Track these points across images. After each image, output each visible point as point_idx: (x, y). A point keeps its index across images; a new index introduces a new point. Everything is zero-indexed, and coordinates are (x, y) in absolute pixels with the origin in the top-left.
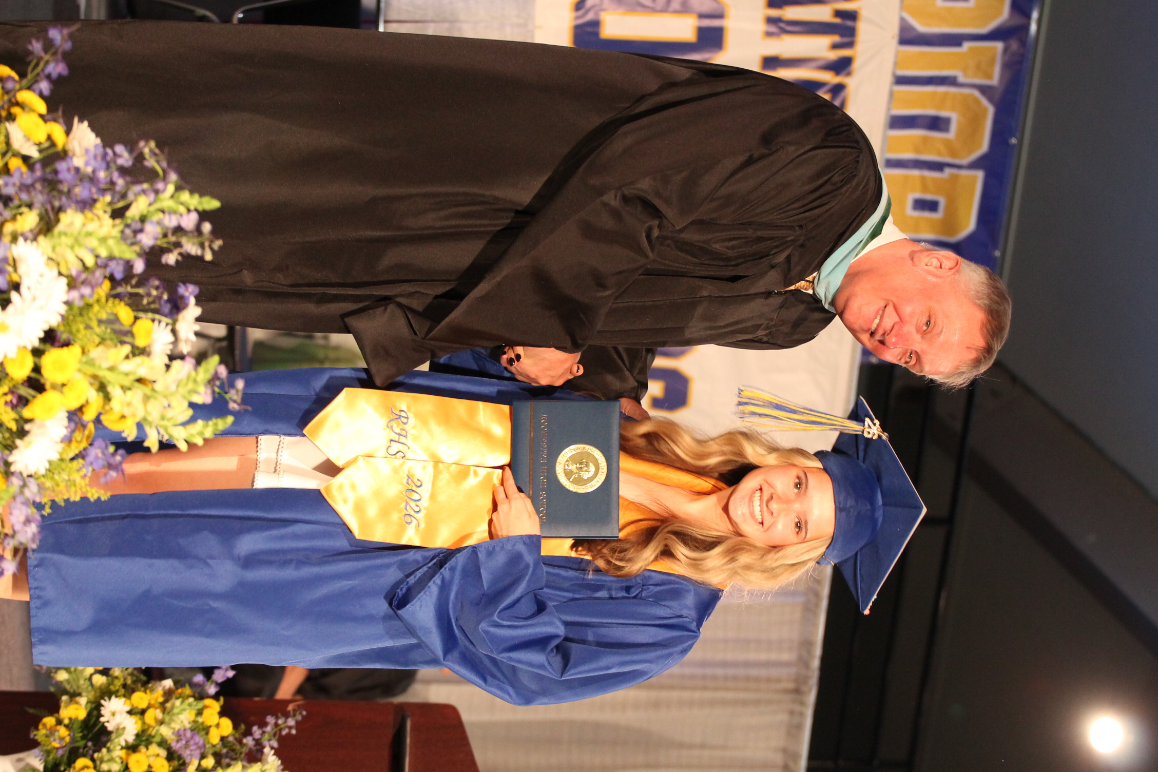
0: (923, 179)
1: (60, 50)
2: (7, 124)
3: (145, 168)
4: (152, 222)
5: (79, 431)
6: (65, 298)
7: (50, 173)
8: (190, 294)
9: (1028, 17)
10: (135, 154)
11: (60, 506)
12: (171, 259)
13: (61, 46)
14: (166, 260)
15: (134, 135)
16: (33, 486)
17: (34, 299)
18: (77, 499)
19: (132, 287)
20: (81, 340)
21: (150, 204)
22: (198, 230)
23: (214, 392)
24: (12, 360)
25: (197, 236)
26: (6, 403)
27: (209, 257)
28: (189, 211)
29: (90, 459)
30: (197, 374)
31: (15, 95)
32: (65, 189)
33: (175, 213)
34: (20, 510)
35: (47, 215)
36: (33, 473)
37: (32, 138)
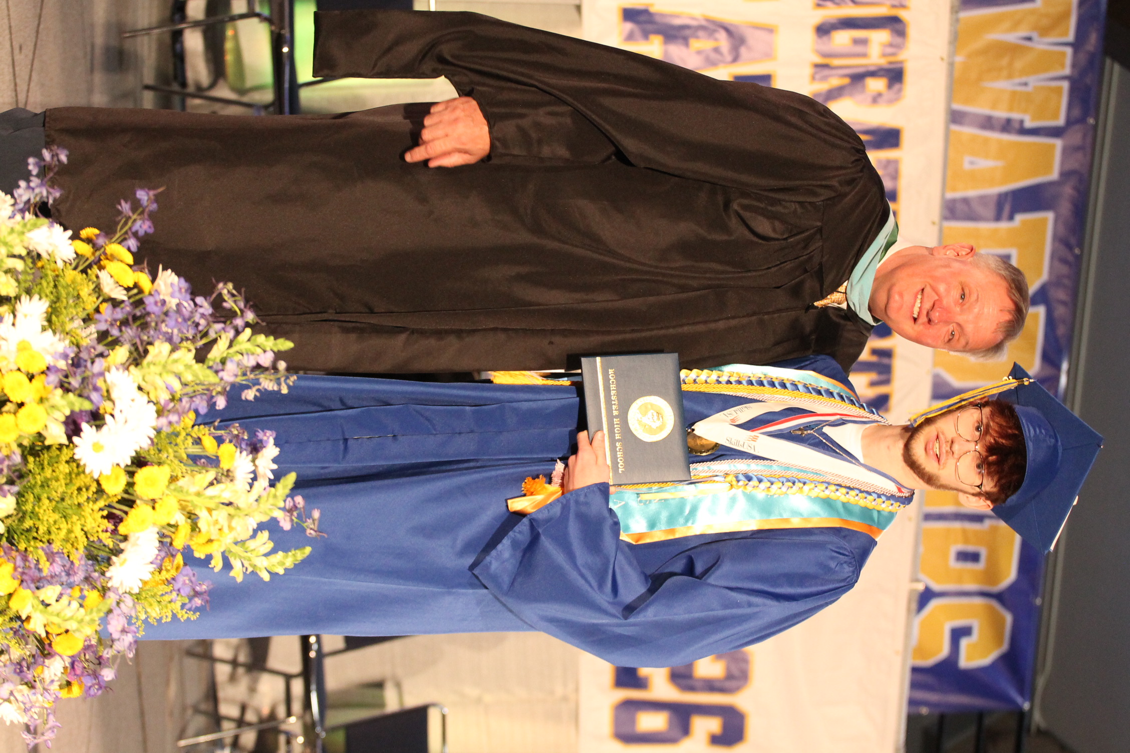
0: (964, 531)
1: (147, 211)
2: (98, 271)
3: (224, 309)
4: (232, 361)
5: (170, 560)
7: (140, 311)
8: (268, 438)
9: (1058, 368)
10: (214, 296)
11: (154, 625)
12: (250, 395)
13: (147, 206)
15: (214, 280)
16: (128, 602)
17: (126, 421)
18: (169, 619)
19: (215, 429)
20: (169, 464)
21: (230, 346)
22: (274, 367)
23: (292, 520)
24: (108, 478)
25: (273, 374)
26: (103, 517)
27: (285, 390)
28: (265, 351)
29: (178, 585)
30: (276, 491)
31: (105, 249)
32: (153, 324)
33: (253, 354)
34: (118, 620)
35: (137, 349)
36: (128, 591)
37: (121, 284)
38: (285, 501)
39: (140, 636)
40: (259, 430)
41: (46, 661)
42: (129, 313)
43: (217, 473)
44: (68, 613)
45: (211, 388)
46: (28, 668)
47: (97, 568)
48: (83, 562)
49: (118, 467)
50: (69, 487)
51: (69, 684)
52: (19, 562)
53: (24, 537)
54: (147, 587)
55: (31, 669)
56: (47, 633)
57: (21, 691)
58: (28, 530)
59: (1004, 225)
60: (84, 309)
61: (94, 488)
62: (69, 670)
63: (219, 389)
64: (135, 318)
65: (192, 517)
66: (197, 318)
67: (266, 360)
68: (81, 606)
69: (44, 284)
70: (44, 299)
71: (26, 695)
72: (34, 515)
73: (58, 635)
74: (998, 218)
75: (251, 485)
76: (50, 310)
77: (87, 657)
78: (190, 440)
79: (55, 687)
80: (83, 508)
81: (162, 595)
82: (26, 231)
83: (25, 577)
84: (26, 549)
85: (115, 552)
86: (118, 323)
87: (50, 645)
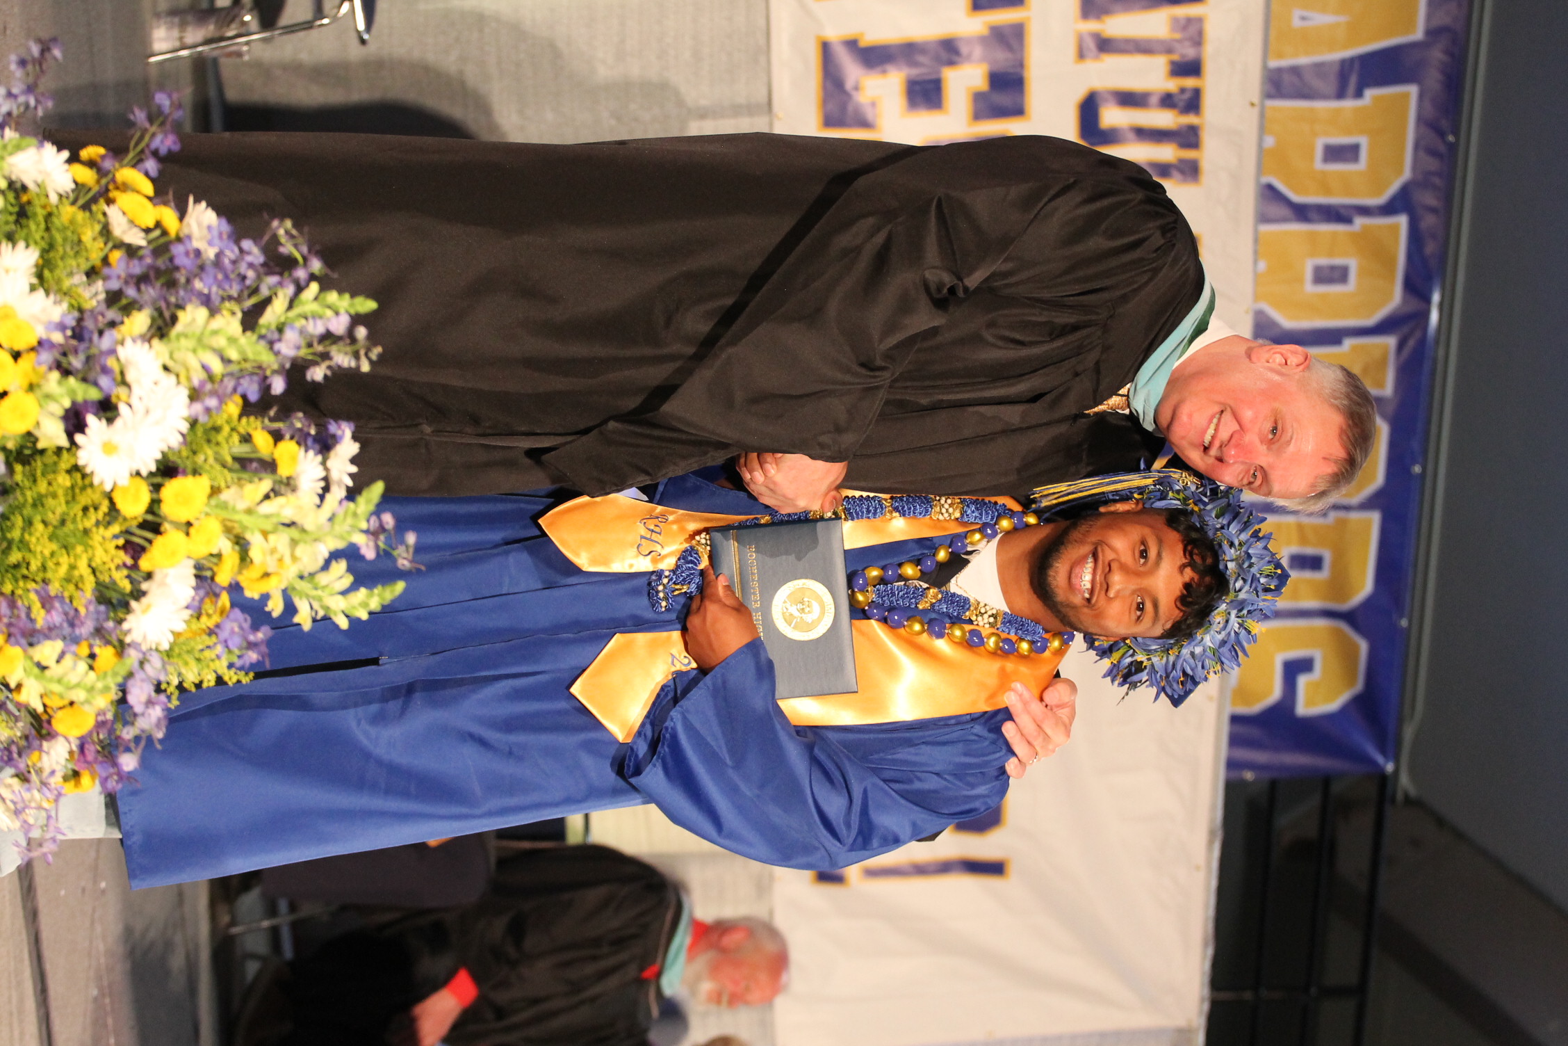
1: (170, 119)
2: (105, 208)
3: (280, 255)
4: (292, 328)
5: (212, 602)
6: (186, 413)
7: (164, 262)
8: (343, 431)
9: (1427, 300)
10: (266, 238)
11: (190, 691)
12: (317, 374)
13: (169, 114)
14: (312, 377)
16: (156, 661)
17: (147, 412)
18: (212, 683)
19: (271, 420)
20: (208, 472)
21: (291, 306)
22: (351, 335)
23: (377, 547)
24: (125, 490)
25: (350, 344)
26: (117, 547)
27: (365, 367)
28: (337, 313)
29: (224, 634)
30: (357, 506)
31: (114, 176)
32: (183, 280)
33: (321, 317)
34: (141, 688)
35: (161, 314)
36: (154, 647)
37: (137, 222)
38: (368, 521)
39: (173, 708)
40: (332, 421)
41: (45, 745)
42: (151, 267)
43: (275, 482)
44: (73, 678)
45: (264, 366)
46: (20, 754)
47: (112, 615)
48: (92, 608)
49: (138, 479)
50: (71, 505)
51: (76, 774)
52: (5, 609)
53: (10, 575)
54: (182, 639)
55: (24, 756)
56: (45, 706)
57: (9, 786)
58: (16, 566)
59: (1349, 104)
60: (87, 259)
61: (105, 507)
62: (76, 756)
63: (276, 367)
64: (158, 273)
65: (241, 544)
66: (243, 268)
67: (339, 325)
68: (91, 668)
69: (33, 226)
70: (32, 248)
71: (17, 792)
72: (23, 545)
73: (61, 708)
74: (1341, 95)
75: (322, 497)
76: (41, 262)
77: (101, 736)
78: (236, 438)
79: (56, 780)
80: (91, 535)
81: (202, 650)
82: (5, 154)
83: (13, 630)
84: (13, 593)
85: (135, 593)
86: (134, 280)
87: (49, 722)
